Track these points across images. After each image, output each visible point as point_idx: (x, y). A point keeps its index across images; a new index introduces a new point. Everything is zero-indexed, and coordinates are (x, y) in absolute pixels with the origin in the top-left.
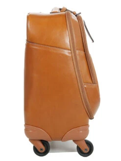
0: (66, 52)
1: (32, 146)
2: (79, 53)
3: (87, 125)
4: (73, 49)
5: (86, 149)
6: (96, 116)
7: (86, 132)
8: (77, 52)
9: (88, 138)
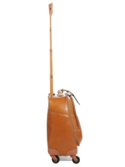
0: (67, 116)
1: (51, 158)
2: (72, 115)
3: (76, 148)
4: (69, 114)
5: (76, 160)
6: (81, 144)
7: (76, 152)
8: (71, 115)
9: (77, 155)
